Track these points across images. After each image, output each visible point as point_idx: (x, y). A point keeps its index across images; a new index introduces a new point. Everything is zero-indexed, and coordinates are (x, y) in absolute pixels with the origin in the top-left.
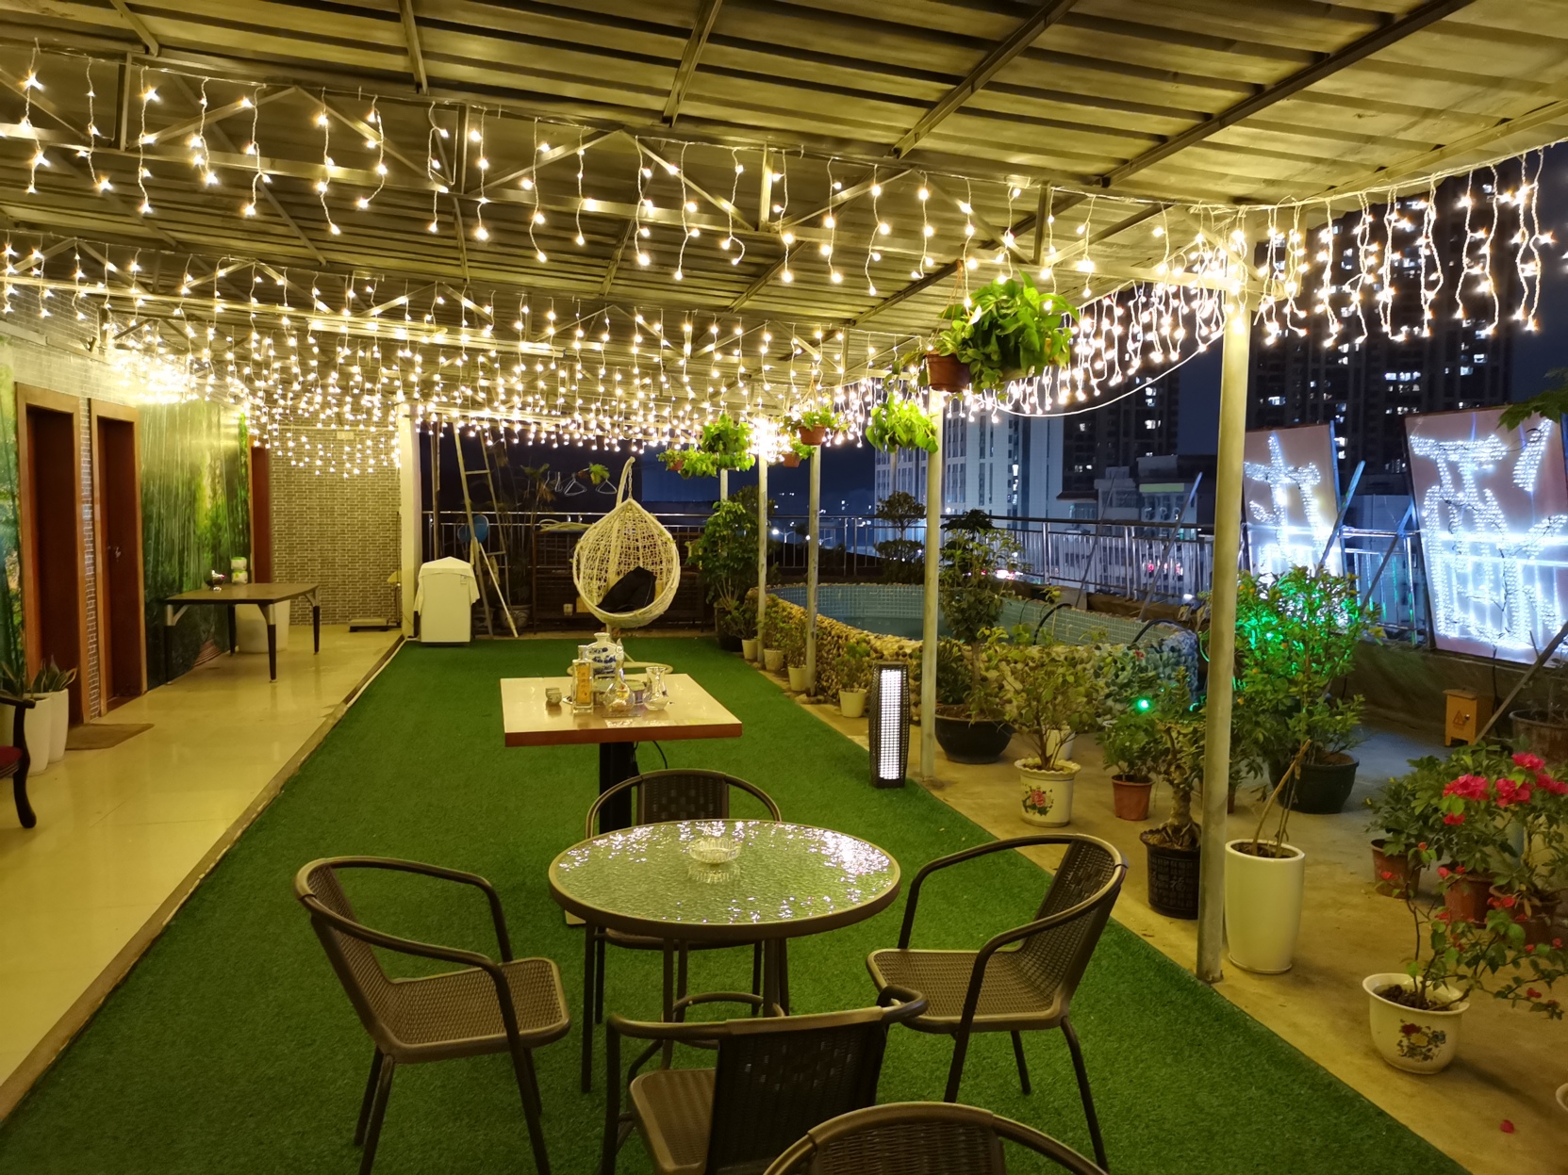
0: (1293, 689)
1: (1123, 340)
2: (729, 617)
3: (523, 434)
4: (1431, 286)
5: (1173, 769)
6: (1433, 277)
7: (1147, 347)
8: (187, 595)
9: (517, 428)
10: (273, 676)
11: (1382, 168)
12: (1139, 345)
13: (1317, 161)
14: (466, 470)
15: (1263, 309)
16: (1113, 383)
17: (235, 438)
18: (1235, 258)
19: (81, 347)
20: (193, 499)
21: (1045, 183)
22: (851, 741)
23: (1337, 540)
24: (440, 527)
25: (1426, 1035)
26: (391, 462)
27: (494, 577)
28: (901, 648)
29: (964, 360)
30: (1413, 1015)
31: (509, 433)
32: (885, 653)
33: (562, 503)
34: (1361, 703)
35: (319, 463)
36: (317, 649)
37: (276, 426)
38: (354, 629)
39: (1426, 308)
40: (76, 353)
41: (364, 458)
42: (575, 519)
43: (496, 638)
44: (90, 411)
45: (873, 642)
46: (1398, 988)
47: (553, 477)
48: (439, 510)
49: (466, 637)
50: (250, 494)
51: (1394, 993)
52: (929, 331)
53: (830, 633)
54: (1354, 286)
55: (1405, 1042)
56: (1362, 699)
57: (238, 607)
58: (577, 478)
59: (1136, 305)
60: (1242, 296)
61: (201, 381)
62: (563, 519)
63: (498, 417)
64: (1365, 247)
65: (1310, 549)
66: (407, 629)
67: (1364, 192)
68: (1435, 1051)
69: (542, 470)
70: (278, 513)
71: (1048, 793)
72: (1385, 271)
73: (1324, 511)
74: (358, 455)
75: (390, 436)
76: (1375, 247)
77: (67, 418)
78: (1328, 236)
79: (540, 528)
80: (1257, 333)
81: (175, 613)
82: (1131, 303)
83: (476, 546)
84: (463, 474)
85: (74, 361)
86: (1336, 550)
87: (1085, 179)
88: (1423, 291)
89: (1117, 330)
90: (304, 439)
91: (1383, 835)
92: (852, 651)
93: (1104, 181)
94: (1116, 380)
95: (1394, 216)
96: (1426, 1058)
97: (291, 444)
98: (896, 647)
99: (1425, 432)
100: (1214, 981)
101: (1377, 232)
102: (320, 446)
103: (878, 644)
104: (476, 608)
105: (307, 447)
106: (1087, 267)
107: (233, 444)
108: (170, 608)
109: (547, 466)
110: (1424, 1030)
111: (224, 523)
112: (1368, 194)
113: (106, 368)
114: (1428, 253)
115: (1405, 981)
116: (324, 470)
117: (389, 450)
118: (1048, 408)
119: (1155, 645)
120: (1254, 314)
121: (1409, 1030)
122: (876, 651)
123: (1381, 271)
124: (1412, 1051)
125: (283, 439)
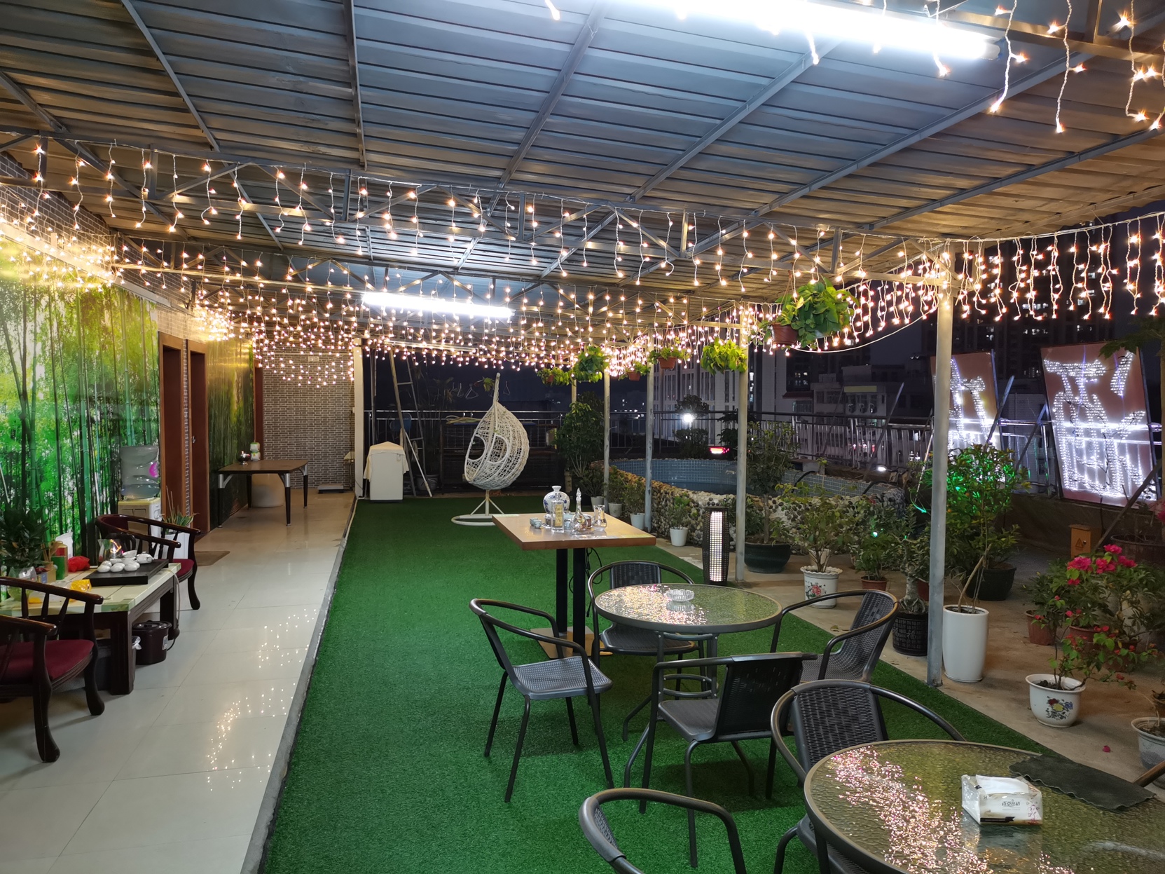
0: (974, 522)
1: (874, 310)
2: (582, 481)
3: (438, 358)
4: (1056, 291)
5: (907, 565)
6: (1057, 286)
7: (890, 316)
8: (227, 468)
9: (434, 354)
10: (288, 522)
11: (1027, 222)
12: (884, 313)
13: (992, 218)
14: (398, 382)
15: (961, 297)
16: (868, 335)
17: (245, 361)
18: (944, 268)
19: (183, 306)
20: (229, 404)
21: (838, 227)
22: (683, 560)
23: (997, 427)
24: (376, 421)
25: (1062, 704)
26: (348, 377)
27: (415, 455)
28: (711, 500)
30: (1055, 695)
31: (429, 355)
32: (700, 503)
33: (462, 404)
34: (1017, 530)
35: (300, 378)
36: (305, 504)
37: (272, 353)
38: (321, 492)
39: (1054, 303)
40: (182, 311)
41: (330, 375)
42: (468, 415)
43: (418, 497)
44: (187, 348)
45: (691, 496)
46: (1045, 681)
47: (457, 386)
48: (376, 409)
49: (400, 497)
50: (254, 400)
51: (1044, 684)
52: (739, 297)
53: (659, 491)
54: (1013, 288)
55: (1050, 709)
56: (1018, 527)
57: (254, 476)
58: (473, 387)
59: (882, 289)
60: (948, 288)
61: (236, 325)
62: (460, 415)
63: (431, 347)
64: (1019, 267)
65: (979, 433)
66: (359, 491)
67: (1018, 238)
68: (1067, 713)
69: (448, 381)
70: (268, 412)
71: (823, 587)
72: (1030, 281)
73: (987, 408)
74: (326, 373)
75: (347, 359)
76: (1024, 268)
77: (177, 352)
78: (997, 260)
79: (446, 421)
80: (957, 310)
81: (224, 479)
82: (879, 288)
83: (403, 434)
84: (396, 384)
85: (181, 315)
86: (996, 434)
87: (859, 226)
88: (1052, 294)
89: (871, 305)
90: (291, 362)
91: (1033, 607)
92: (680, 502)
93: (871, 225)
94: (870, 333)
95: (1035, 253)
96: (1062, 718)
97: (283, 365)
98: (707, 499)
99: (1054, 358)
100: (937, 685)
101: (1026, 260)
102: (301, 367)
103: (695, 497)
104: (406, 476)
105: (293, 367)
106: (861, 274)
107: (245, 365)
108: (221, 476)
109: (452, 379)
110: (1061, 702)
111: (243, 419)
112: (1021, 239)
113: (193, 319)
114: (1054, 273)
115: (1051, 678)
116: (304, 383)
117: (346, 368)
118: (826, 348)
119: (879, 497)
120: (955, 299)
121: (1052, 702)
122: (693, 502)
123: (1029, 281)
124: (1054, 714)
125: (278, 363)
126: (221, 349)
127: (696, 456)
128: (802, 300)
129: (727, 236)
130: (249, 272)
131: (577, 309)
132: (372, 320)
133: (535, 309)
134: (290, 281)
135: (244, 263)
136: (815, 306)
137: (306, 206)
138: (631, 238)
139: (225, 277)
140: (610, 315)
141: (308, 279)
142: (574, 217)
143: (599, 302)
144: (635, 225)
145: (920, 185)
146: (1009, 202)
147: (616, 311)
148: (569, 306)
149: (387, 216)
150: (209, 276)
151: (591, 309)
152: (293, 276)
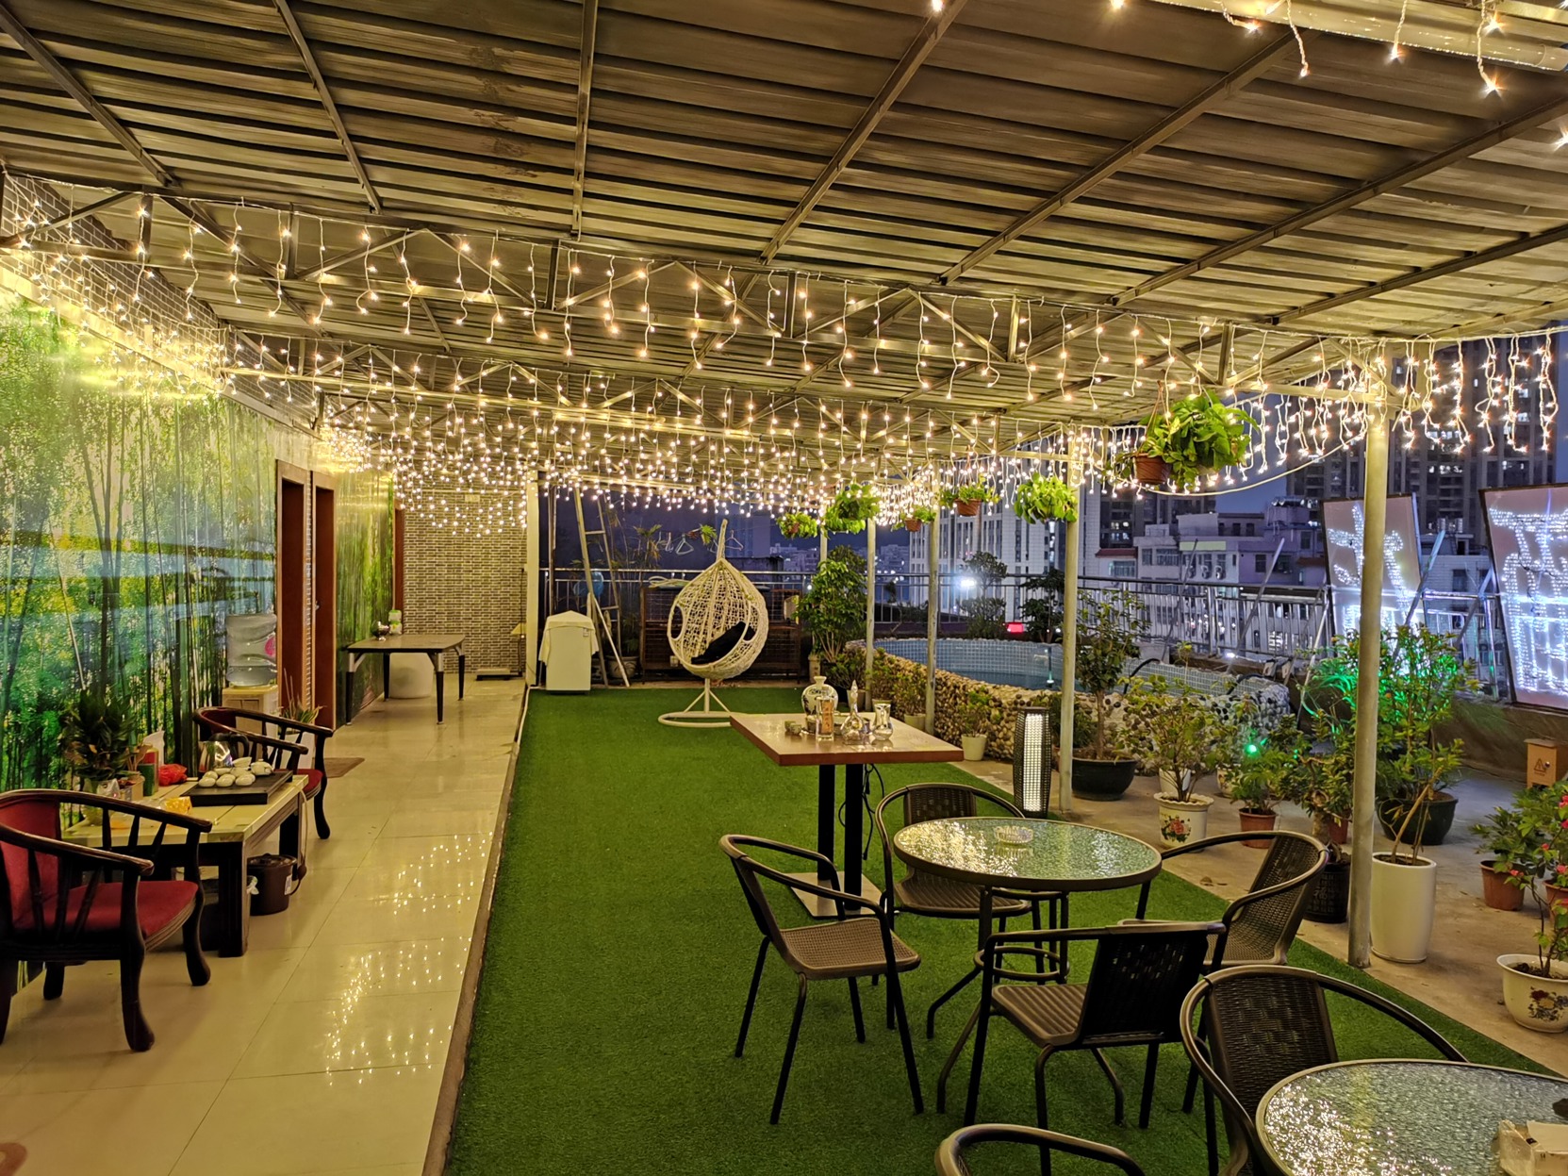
0: (1398, 734)
1: (1270, 438)
2: (834, 669)
3: (641, 500)
4: (1549, 411)
6: (1550, 405)
7: (1293, 446)
8: (357, 645)
9: (637, 493)
10: (440, 719)
11: (1499, 315)
12: (1285, 441)
13: (1450, 310)
14: (586, 530)
15: (1403, 419)
16: (1261, 471)
17: (382, 500)
18: (1376, 378)
19: (308, 426)
20: (362, 559)
21: (1228, 322)
22: (981, 780)
23: (1420, 602)
24: (555, 583)
25: (1552, 999)
26: (518, 523)
27: (608, 630)
28: (1019, 697)
29: (1167, 461)
30: (1541, 985)
31: (629, 496)
32: (1003, 701)
33: (669, 561)
34: (1460, 747)
35: (456, 524)
36: (461, 695)
37: (419, 490)
38: (480, 678)
39: (1545, 429)
40: (305, 431)
41: (496, 519)
42: (678, 576)
43: (611, 687)
44: (311, 482)
45: (991, 692)
46: (1525, 965)
47: (665, 537)
48: (554, 567)
49: (587, 686)
50: (394, 553)
51: (1523, 968)
52: (1068, 418)
53: (945, 684)
54: (1482, 407)
55: (1535, 1006)
56: (1461, 742)
57: (393, 656)
58: (687, 538)
59: (1282, 408)
60: (1383, 409)
61: (375, 452)
62: (668, 576)
63: (634, 484)
64: (1492, 378)
65: (1393, 610)
66: (530, 677)
67: (1491, 337)
68: (1560, 1012)
69: (653, 530)
70: (411, 569)
71: (1186, 822)
72: (1509, 397)
73: (1405, 575)
74: (490, 517)
75: (518, 498)
76: (1499, 379)
77: (300, 487)
78: (1458, 367)
79: (649, 584)
80: (1396, 437)
81: (356, 660)
82: (1278, 407)
83: (591, 600)
84: (583, 533)
85: (305, 437)
86: (1419, 611)
87: (1257, 319)
88: (1541, 415)
89: (1265, 429)
90: (443, 502)
91: (1492, 856)
92: (974, 699)
93: (1275, 320)
94: (1263, 469)
95: (1516, 357)
96: (1552, 1019)
97: (432, 507)
98: (1014, 696)
99: (1503, 506)
100: (1364, 967)
101: (1503, 368)
102: (457, 509)
103: (996, 694)
104: (595, 656)
105: (447, 509)
106: (1260, 386)
107: (382, 506)
108: (352, 655)
109: (659, 526)
110: (1552, 995)
111: (379, 579)
112: (1494, 339)
113: (320, 443)
114: (1545, 386)
115: (1533, 961)
116: (460, 531)
117: (516, 512)
119: (1254, 697)
120: (1392, 423)
121: (1538, 995)
122: (994, 700)
123: (1506, 398)
124: (1541, 1013)
125: (425, 503)
126: (354, 484)
127: (989, 636)
128: (1177, 421)
129: (1073, 333)
130: (401, 381)
131: (845, 432)
132: (558, 445)
133: (787, 432)
134: (457, 393)
135: (396, 368)
136: (1197, 431)
137: (497, 289)
138: (940, 335)
139: (371, 386)
140: (891, 441)
141: (481, 390)
142: (861, 305)
143: (875, 425)
144: (945, 316)
145: (1356, 262)
146: (1482, 287)
147: (897, 435)
148: (833, 428)
149: (607, 303)
150: (350, 385)
151: (863, 434)
152: (462, 386)
